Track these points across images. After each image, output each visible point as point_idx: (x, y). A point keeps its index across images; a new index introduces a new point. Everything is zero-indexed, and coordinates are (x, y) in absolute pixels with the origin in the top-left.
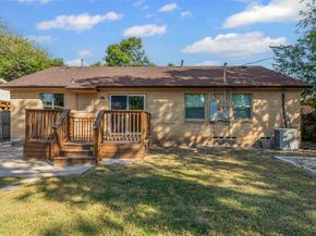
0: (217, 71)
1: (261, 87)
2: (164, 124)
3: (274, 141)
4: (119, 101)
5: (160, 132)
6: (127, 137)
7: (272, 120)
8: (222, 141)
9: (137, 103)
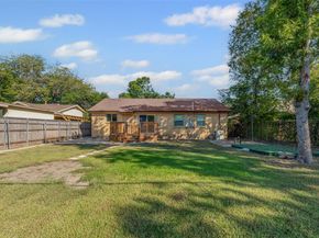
0: (189, 102)
1: (208, 112)
2: (163, 128)
3: (214, 136)
4: (143, 118)
5: (162, 132)
6: (148, 134)
7: (214, 127)
8: (190, 136)
9: (151, 119)
